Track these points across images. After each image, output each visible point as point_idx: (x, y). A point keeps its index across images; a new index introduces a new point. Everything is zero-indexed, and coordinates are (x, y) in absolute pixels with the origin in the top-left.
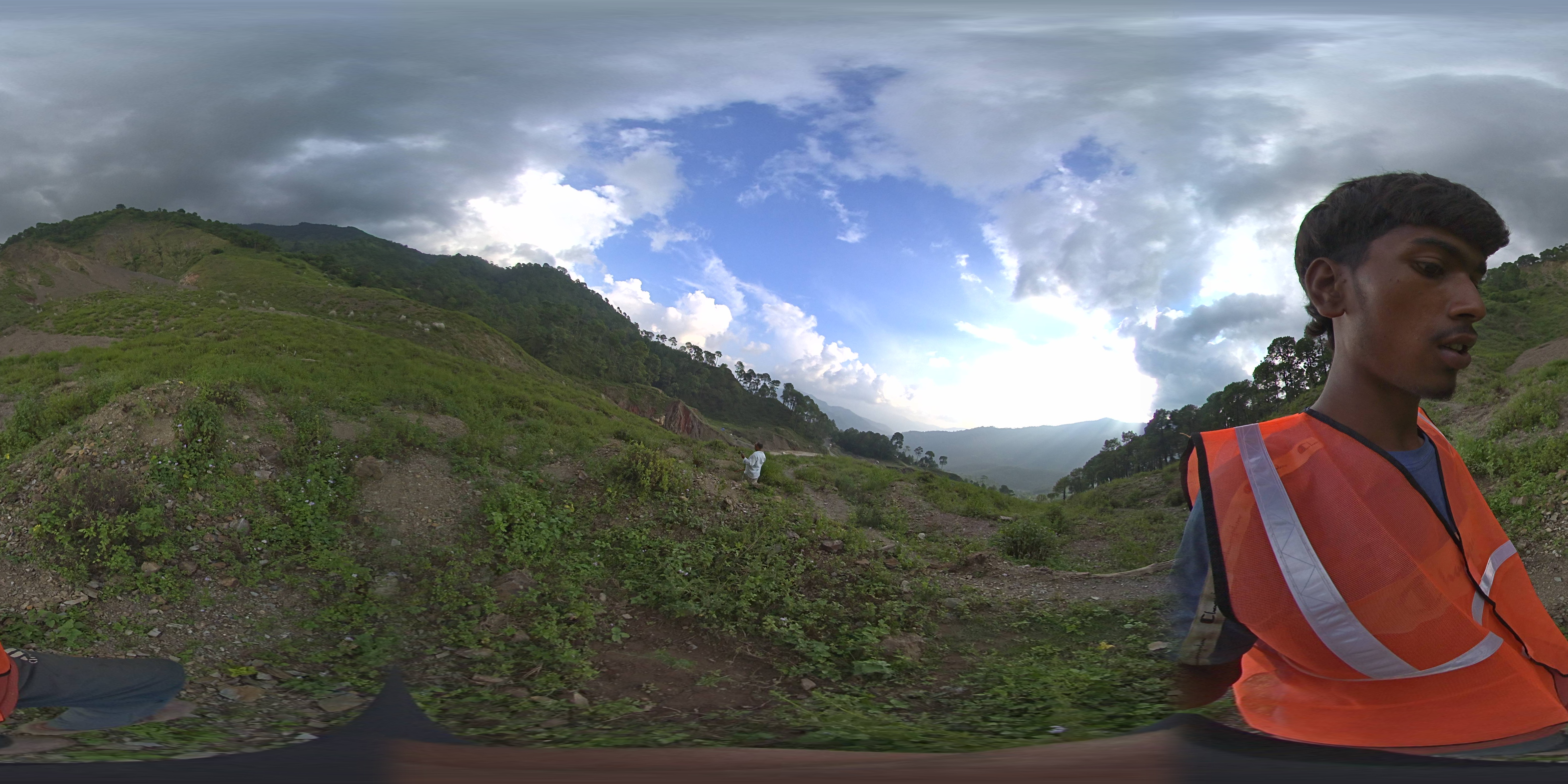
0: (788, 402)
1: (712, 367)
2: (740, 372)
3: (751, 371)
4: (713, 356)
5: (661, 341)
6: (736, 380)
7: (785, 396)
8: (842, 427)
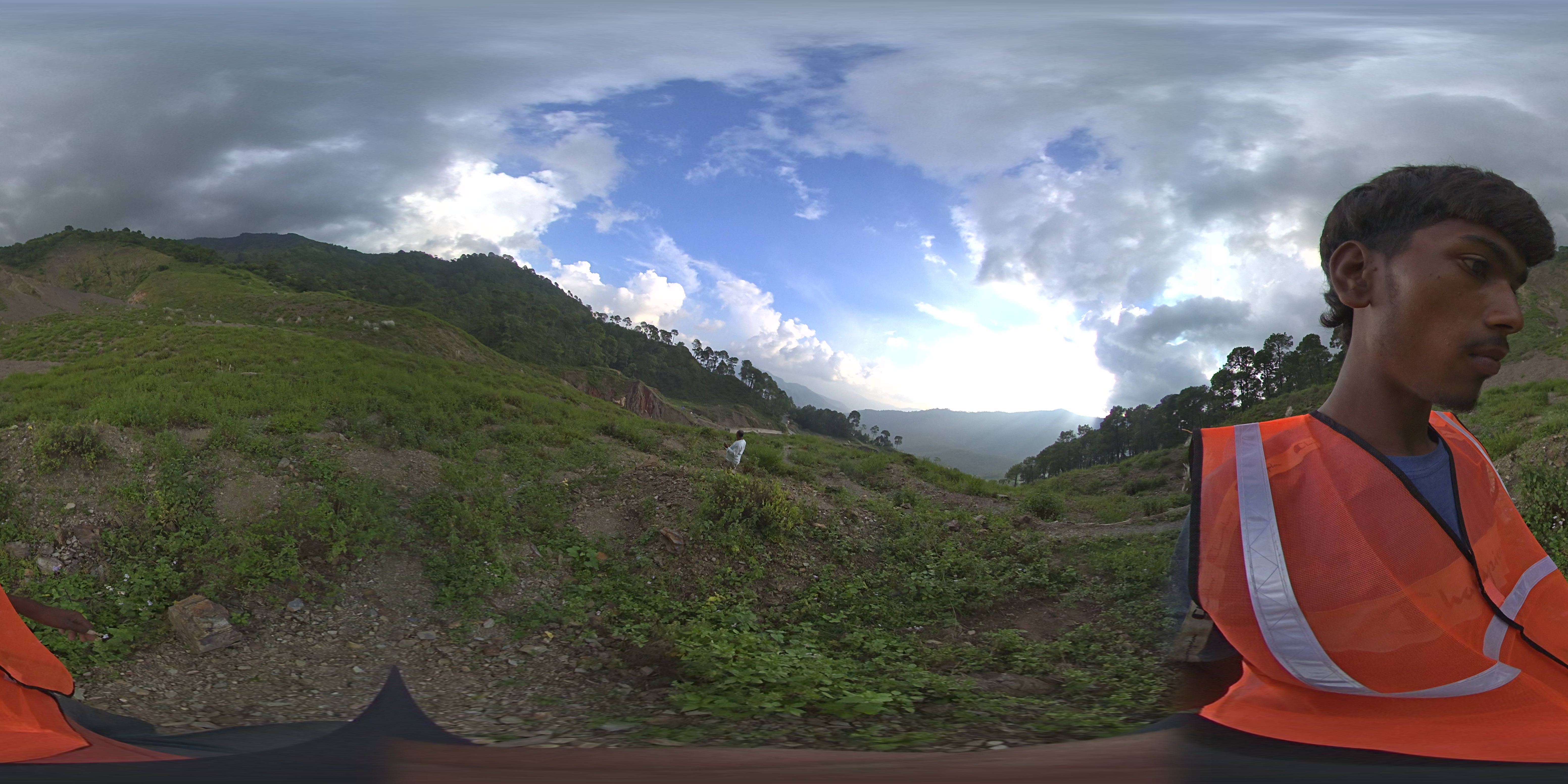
0: (746, 378)
1: (669, 345)
2: (698, 350)
3: (709, 349)
4: (669, 335)
5: (615, 321)
6: (693, 358)
7: (743, 374)
8: (800, 403)
